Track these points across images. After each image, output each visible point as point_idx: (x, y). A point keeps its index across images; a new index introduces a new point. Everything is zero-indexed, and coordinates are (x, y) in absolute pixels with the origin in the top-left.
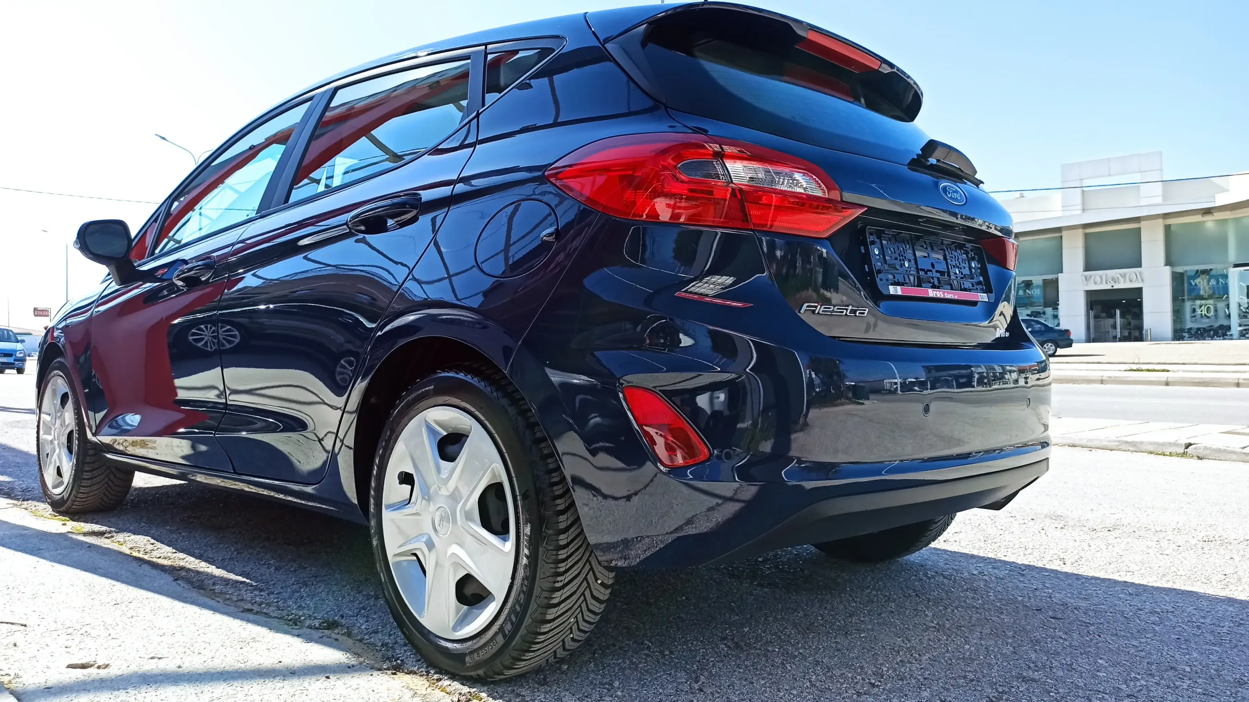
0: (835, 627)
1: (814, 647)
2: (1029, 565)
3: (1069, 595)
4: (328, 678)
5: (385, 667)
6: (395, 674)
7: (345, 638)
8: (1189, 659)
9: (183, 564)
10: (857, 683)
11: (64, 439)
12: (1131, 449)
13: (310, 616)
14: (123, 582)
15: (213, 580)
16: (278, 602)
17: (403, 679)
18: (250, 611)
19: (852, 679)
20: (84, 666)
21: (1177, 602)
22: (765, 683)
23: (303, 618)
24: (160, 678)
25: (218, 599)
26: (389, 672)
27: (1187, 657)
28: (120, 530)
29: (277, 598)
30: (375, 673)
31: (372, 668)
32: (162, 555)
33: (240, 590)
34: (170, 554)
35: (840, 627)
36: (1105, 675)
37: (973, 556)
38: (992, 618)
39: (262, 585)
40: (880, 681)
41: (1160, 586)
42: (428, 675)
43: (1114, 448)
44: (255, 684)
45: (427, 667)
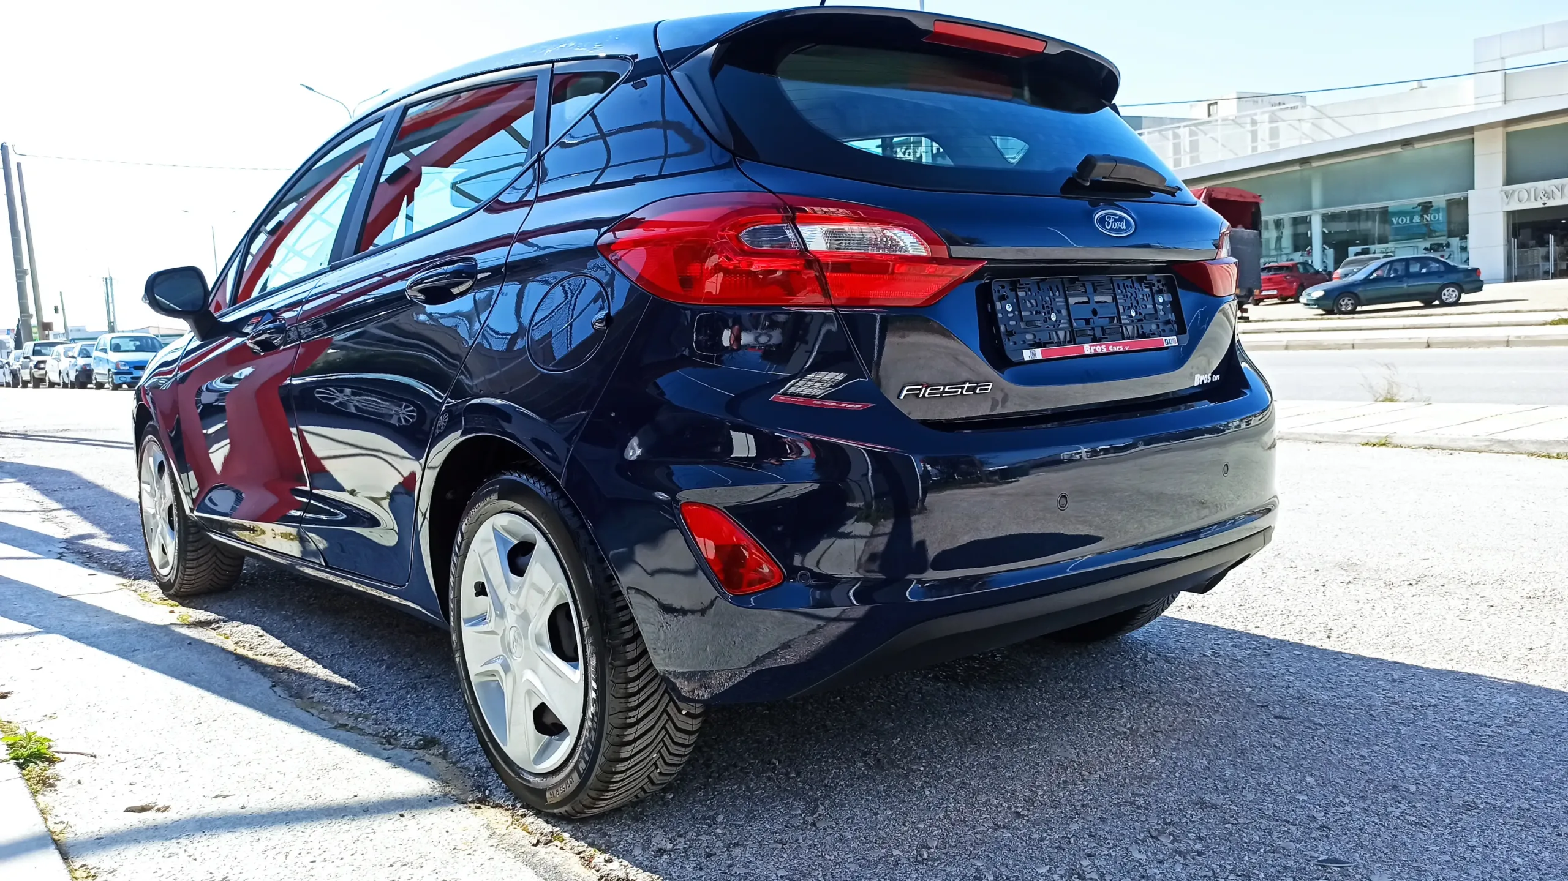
0: (1004, 736)
1: (967, 764)
2: (1281, 641)
3: (1313, 684)
4: (402, 816)
5: (469, 800)
6: (479, 808)
7: (439, 760)
8: (1421, 775)
9: (287, 663)
10: (1000, 812)
11: (165, 515)
12: (1506, 450)
13: (408, 731)
14: (214, 692)
15: (314, 685)
16: (376, 714)
17: (488, 813)
18: (343, 726)
19: (997, 807)
20: (143, 809)
21: (1448, 692)
22: (891, 815)
23: (399, 735)
24: (219, 822)
25: (313, 711)
26: (473, 806)
27: (1421, 771)
28: (230, 619)
29: (378, 709)
30: (458, 807)
31: (455, 801)
32: (269, 650)
33: (339, 699)
34: (277, 650)
35: (1010, 735)
36: (1305, 798)
37: (1215, 629)
38: (1201, 719)
39: (366, 691)
40: (1028, 810)
41: (1439, 668)
42: (513, 809)
43: (1483, 449)
44: (319, 827)
45: (514, 800)
